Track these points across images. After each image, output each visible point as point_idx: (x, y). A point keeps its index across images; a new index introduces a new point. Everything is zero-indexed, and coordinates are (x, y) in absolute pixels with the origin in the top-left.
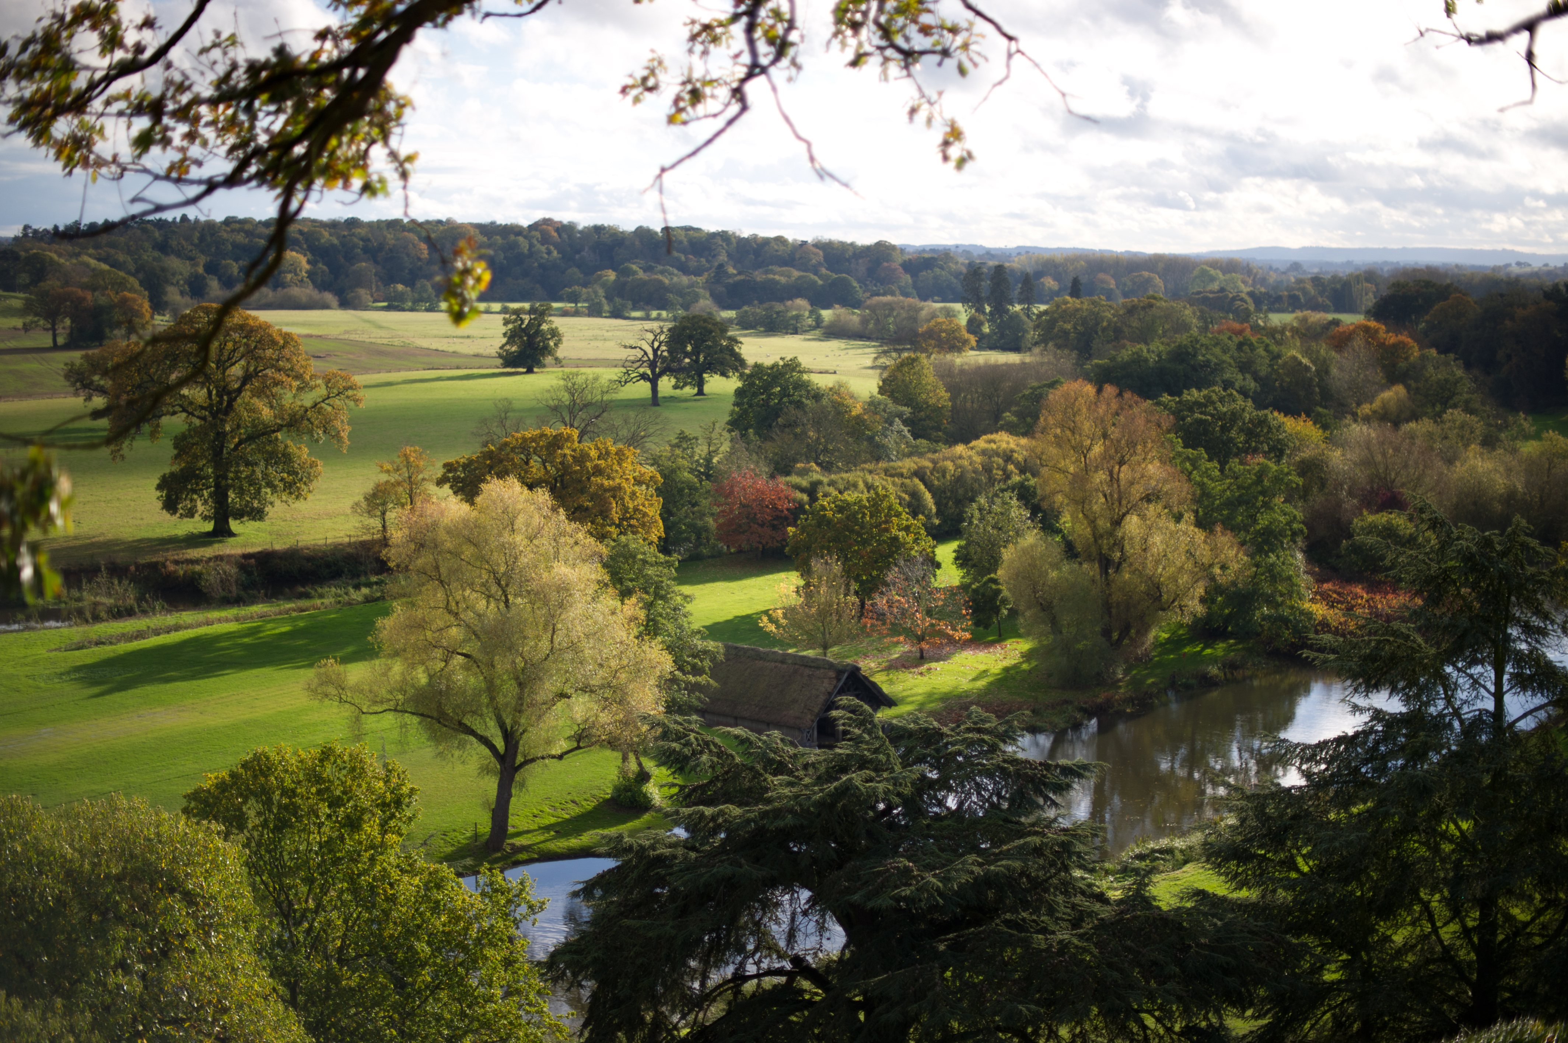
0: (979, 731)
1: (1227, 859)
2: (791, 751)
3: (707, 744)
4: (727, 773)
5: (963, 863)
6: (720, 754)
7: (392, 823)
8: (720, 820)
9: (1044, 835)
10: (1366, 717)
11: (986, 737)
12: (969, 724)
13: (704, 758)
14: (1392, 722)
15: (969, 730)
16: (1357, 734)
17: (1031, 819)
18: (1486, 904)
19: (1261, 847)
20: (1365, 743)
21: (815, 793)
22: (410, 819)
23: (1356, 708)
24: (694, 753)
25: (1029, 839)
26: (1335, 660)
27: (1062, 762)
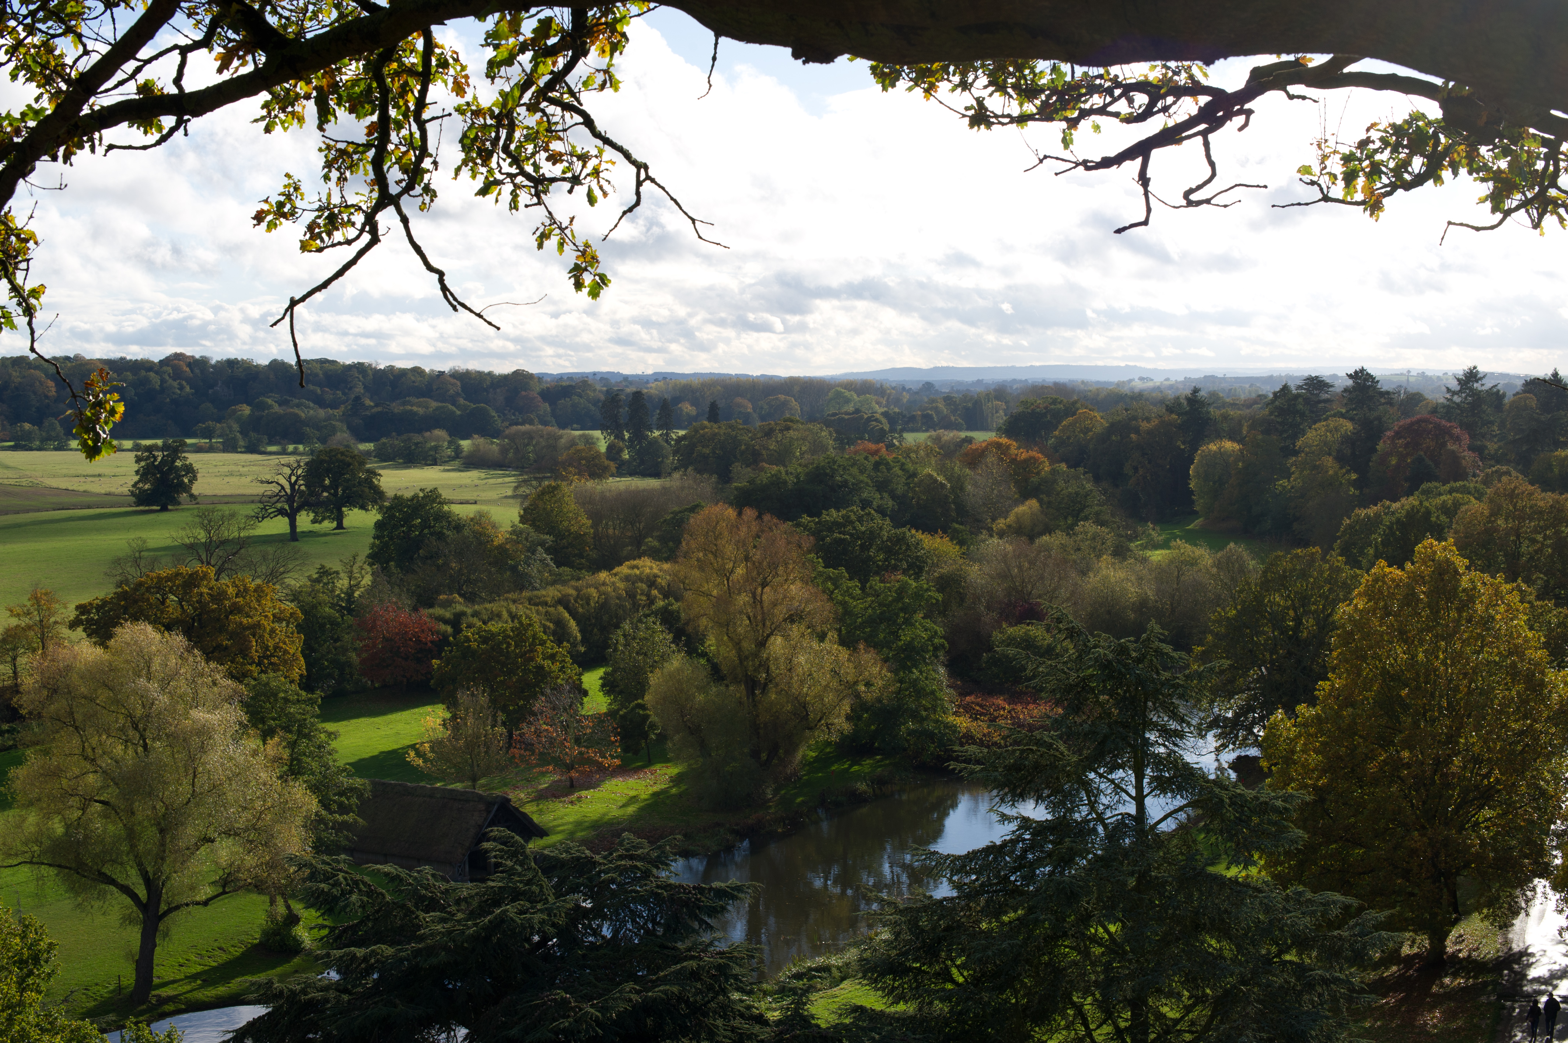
0: (632, 857)
1: (883, 974)
2: (443, 886)
3: (356, 883)
4: (377, 912)
5: (620, 992)
6: (370, 893)
7: (30, 981)
8: (373, 961)
9: (701, 959)
10: (1013, 826)
11: (638, 864)
12: (621, 852)
13: (354, 897)
14: (1040, 829)
15: (621, 857)
16: (1005, 844)
17: (688, 943)
18: (1137, 1004)
19: (916, 960)
20: (1013, 852)
21: (469, 928)
22: (49, 975)
23: (1004, 818)
24: (343, 893)
25: (685, 964)
26: (982, 770)
27: (716, 884)
